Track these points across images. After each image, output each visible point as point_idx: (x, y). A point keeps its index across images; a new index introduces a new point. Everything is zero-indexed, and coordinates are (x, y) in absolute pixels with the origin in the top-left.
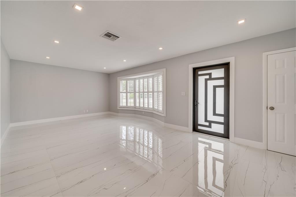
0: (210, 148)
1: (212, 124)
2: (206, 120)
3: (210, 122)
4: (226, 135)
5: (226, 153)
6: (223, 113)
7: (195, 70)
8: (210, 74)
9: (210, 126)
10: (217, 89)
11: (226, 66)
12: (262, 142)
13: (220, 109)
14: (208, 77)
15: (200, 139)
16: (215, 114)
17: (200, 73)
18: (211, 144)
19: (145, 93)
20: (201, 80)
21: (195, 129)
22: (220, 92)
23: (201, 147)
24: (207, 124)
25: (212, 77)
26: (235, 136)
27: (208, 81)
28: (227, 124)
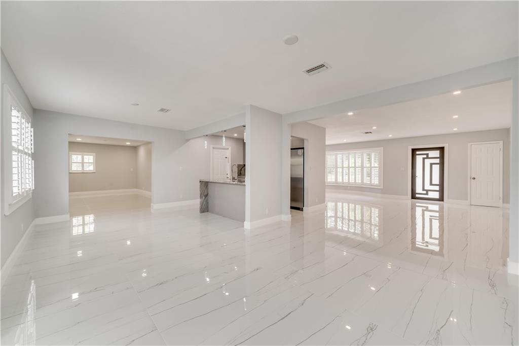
0: (427, 209)
1: (429, 192)
2: (424, 189)
3: (427, 191)
4: (441, 199)
5: (441, 211)
6: (438, 183)
7: (414, 151)
8: (427, 155)
9: (427, 194)
10: (433, 165)
11: (442, 149)
12: (467, 200)
13: (436, 180)
14: (425, 156)
15: (417, 204)
16: (431, 184)
17: (417, 153)
18: (428, 207)
20: (419, 159)
21: (413, 197)
22: (436, 169)
23: (419, 211)
24: (425, 192)
25: (429, 156)
26: (448, 198)
27: (426, 160)
28: (442, 191)
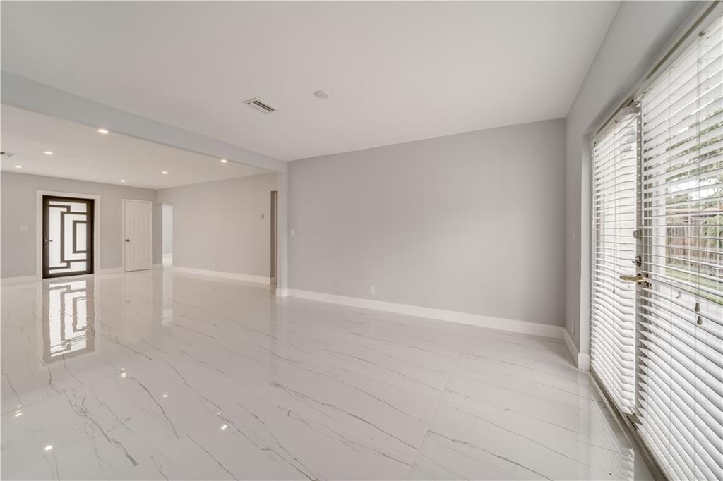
1: (72, 263)
2: (63, 260)
3: (69, 262)
4: (90, 270)
6: (85, 250)
7: (46, 199)
8: (68, 208)
9: (68, 267)
10: (77, 224)
11: (90, 203)
12: (121, 264)
13: (82, 244)
14: (65, 210)
15: (51, 286)
16: (75, 251)
17: (51, 203)
18: (70, 286)
20: (54, 214)
21: (46, 275)
22: (82, 229)
23: (54, 296)
24: (65, 264)
25: (72, 211)
26: (101, 268)
27: (66, 215)
28: (90, 260)
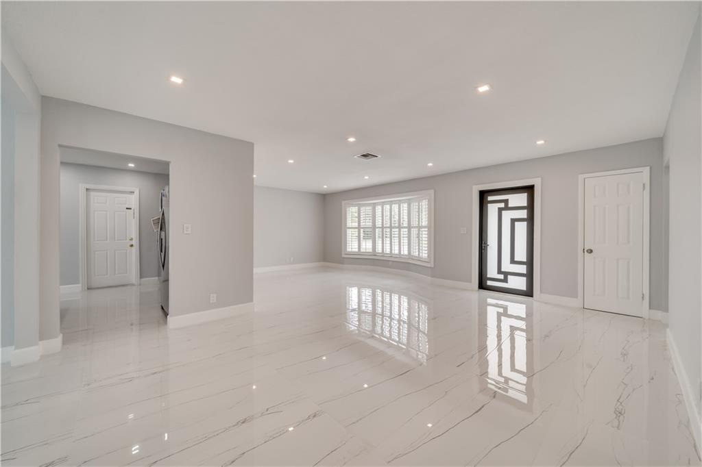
0: (506, 314)
1: (509, 277)
2: (500, 272)
3: (506, 274)
4: (529, 293)
6: (525, 260)
7: (483, 195)
8: (506, 201)
9: (505, 280)
10: (516, 223)
11: (529, 189)
12: (577, 297)
13: (521, 255)
14: (502, 205)
15: (490, 301)
16: (513, 261)
17: (490, 198)
18: (507, 307)
19: (393, 230)
20: (492, 210)
21: (482, 285)
22: (521, 228)
23: (492, 313)
24: (501, 277)
25: (510, 206)
26: (541, 292)
27: (503, 212)
28: (530, 276)
